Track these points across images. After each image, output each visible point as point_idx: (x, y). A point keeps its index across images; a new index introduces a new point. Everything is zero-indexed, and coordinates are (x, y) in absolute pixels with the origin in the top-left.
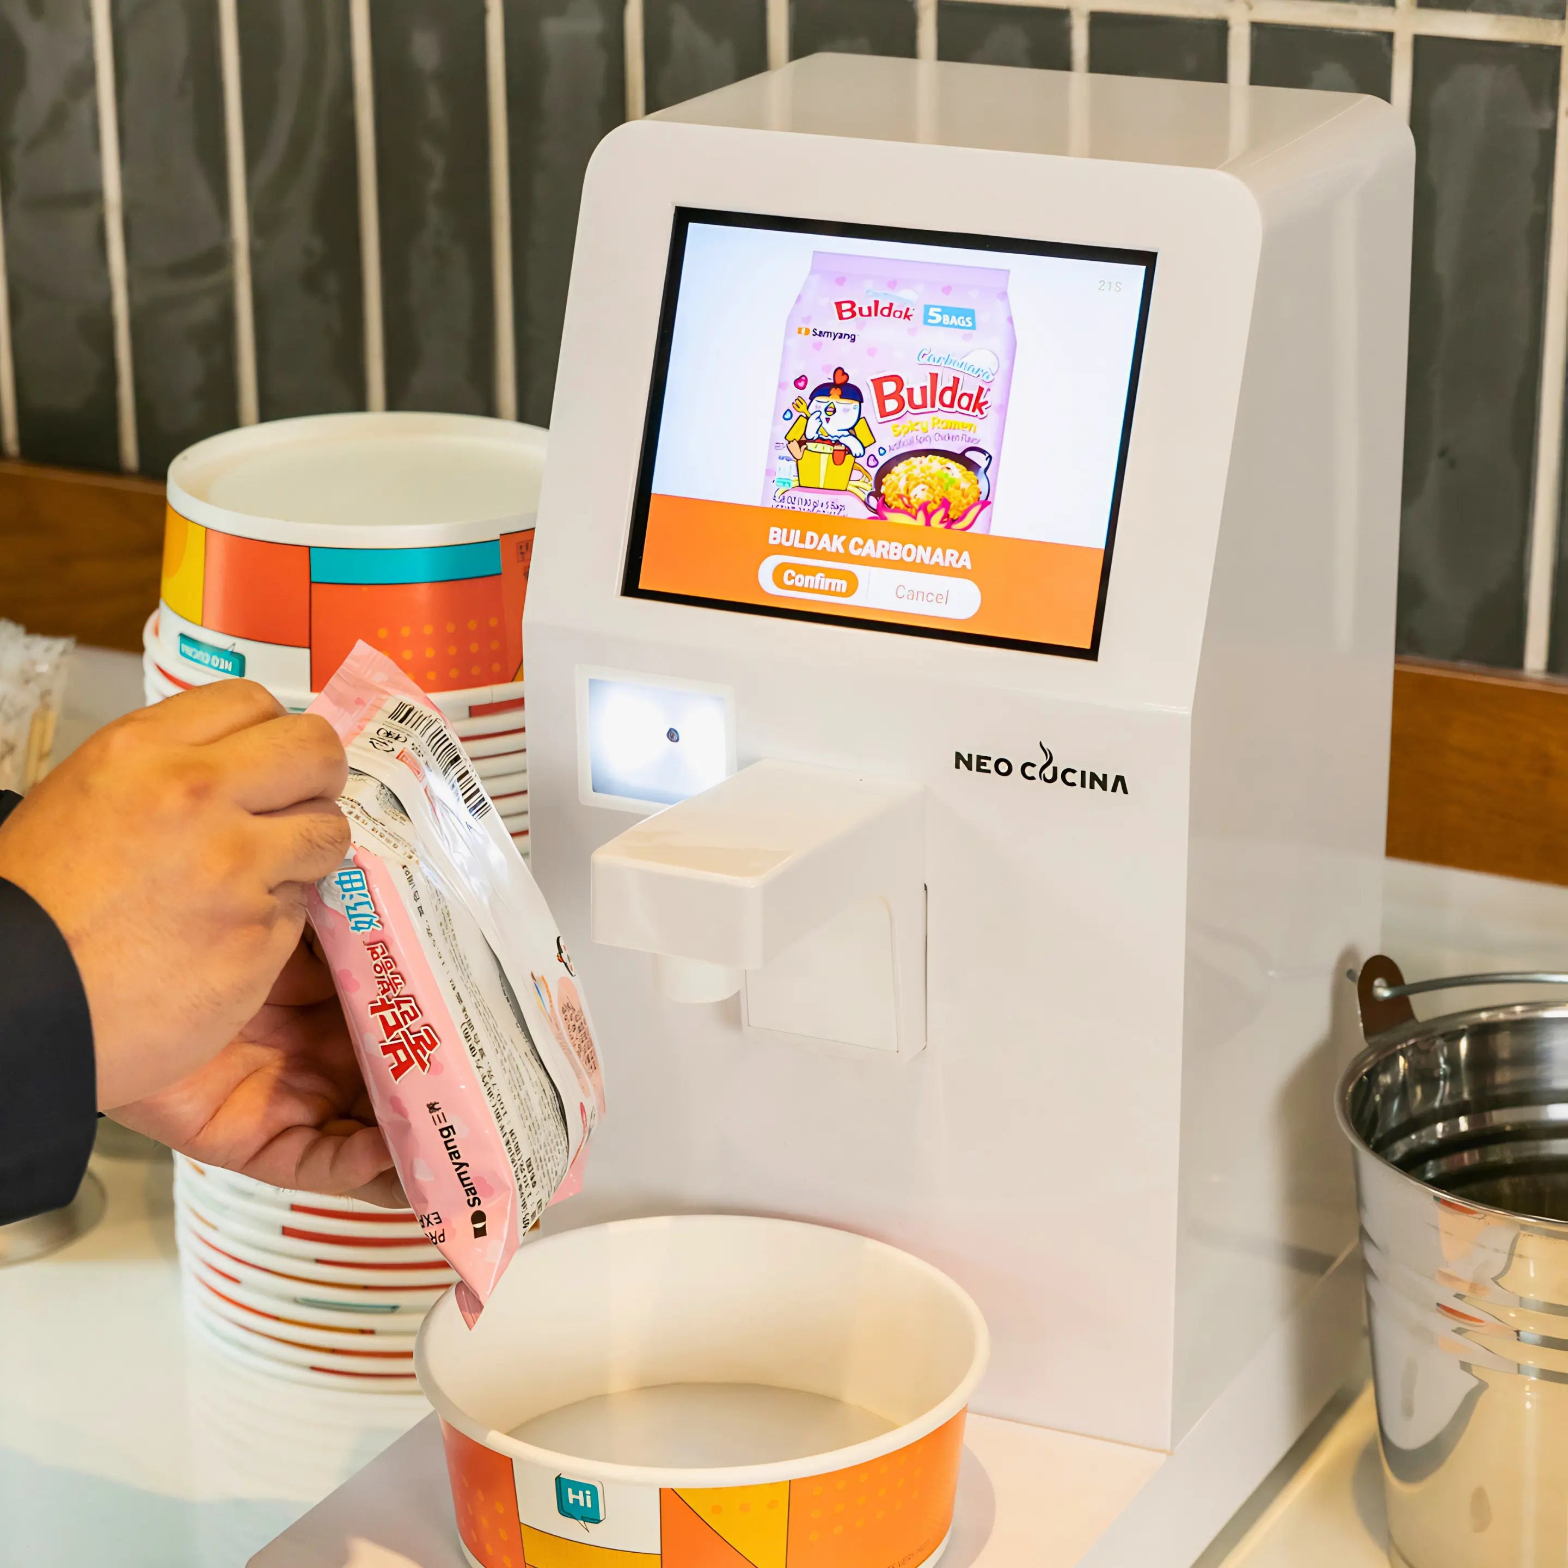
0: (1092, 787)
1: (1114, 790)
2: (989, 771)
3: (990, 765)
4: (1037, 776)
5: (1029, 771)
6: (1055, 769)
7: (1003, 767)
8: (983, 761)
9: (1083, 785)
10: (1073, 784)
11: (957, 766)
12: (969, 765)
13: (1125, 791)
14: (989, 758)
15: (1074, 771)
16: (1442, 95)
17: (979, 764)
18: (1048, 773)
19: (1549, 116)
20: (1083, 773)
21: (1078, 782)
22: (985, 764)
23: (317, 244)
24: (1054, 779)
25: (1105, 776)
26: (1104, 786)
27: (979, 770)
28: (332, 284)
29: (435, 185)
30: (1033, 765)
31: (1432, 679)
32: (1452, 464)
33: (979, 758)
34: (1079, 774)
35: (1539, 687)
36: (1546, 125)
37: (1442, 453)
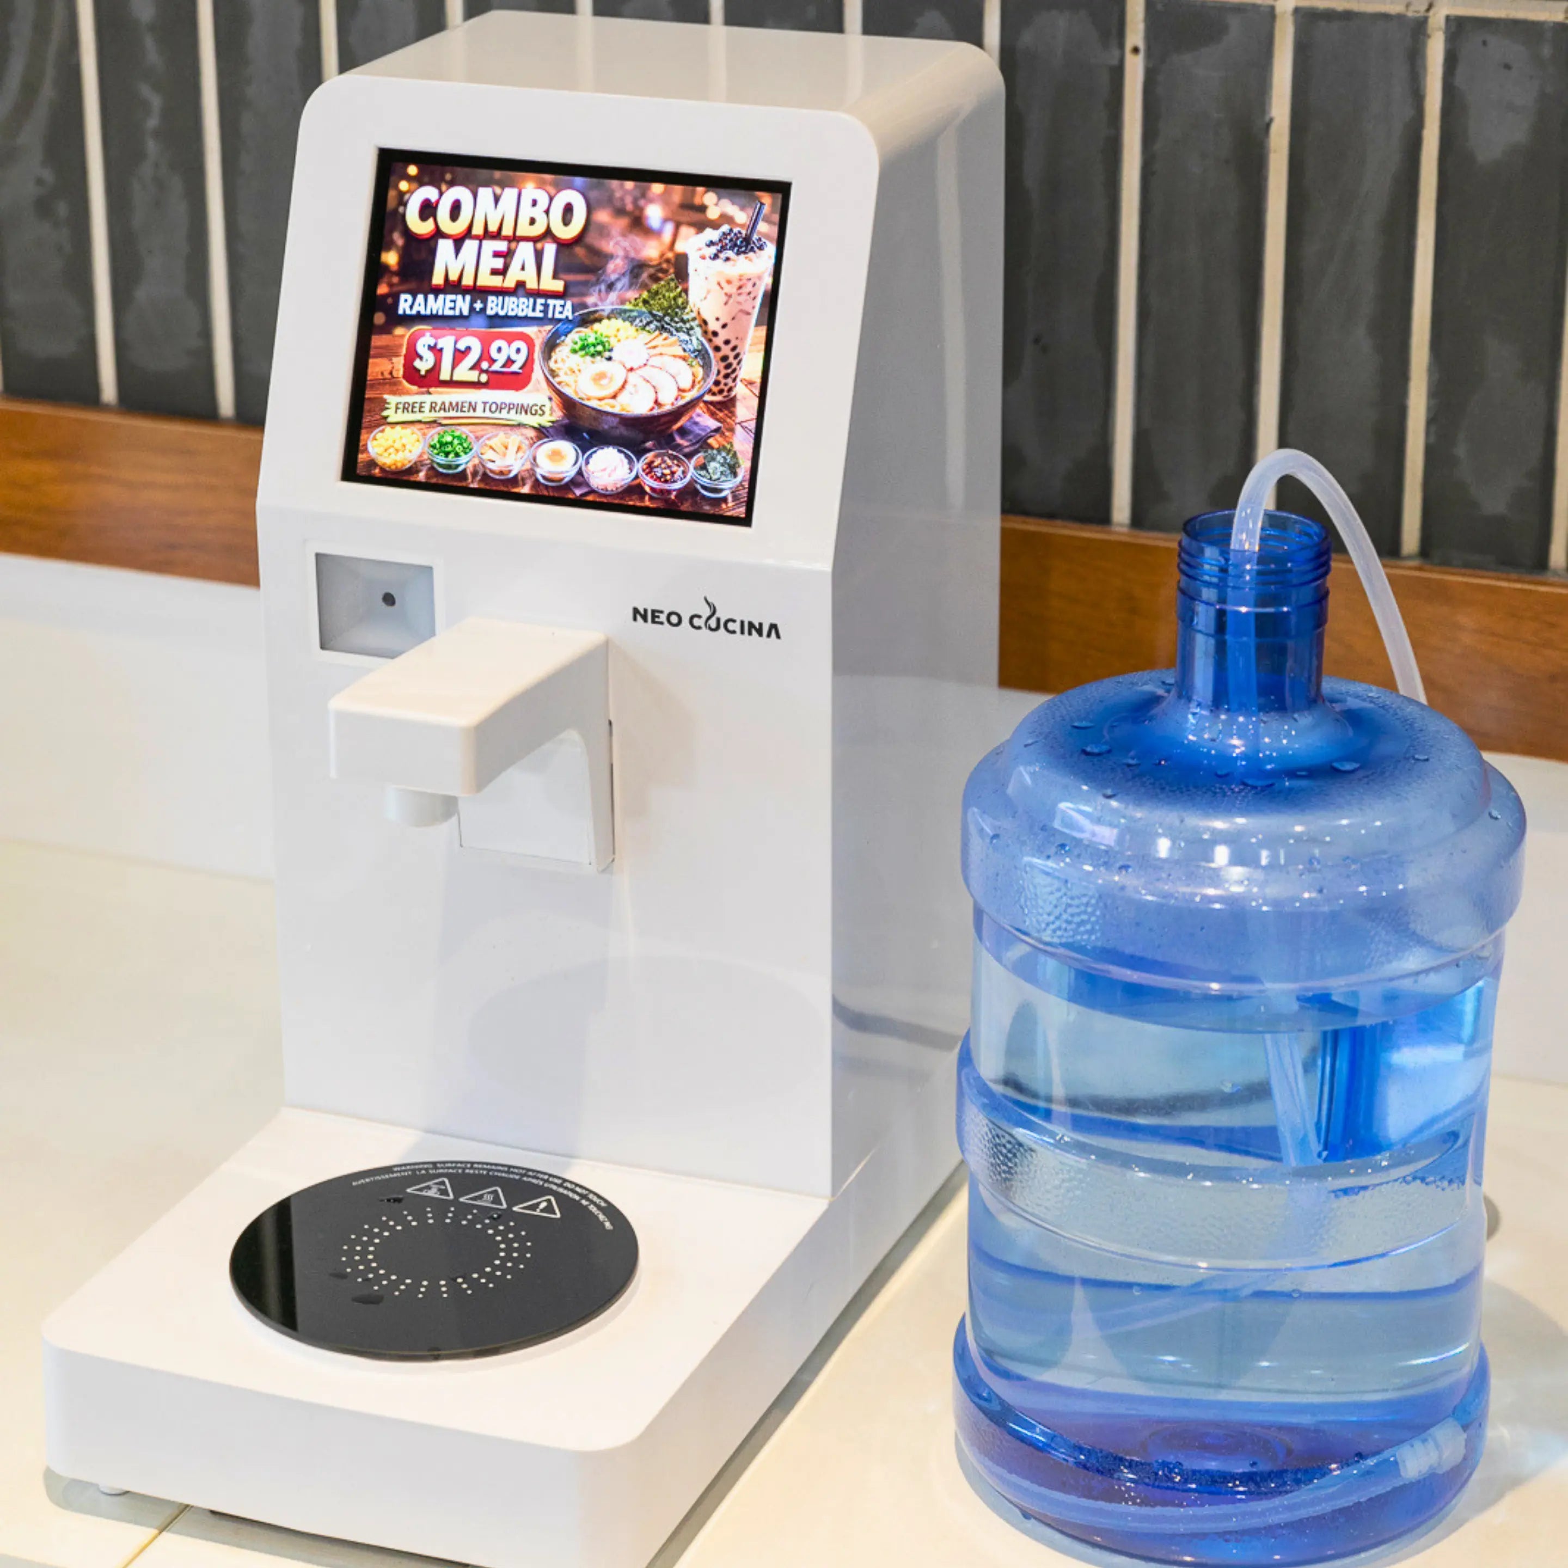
0: (750, 633)
1: (769, 635)
2: (662, 623)
3: (663, 618)
4: (703, 625)
5: (696, 622)
6: (718, 620)
7: (674, 619)
8: (657, 614)
9: (742, 632)
10: (734, 632)
11: (635, 619)
12: (645, 618)
13: (778, 636)
14: (662, 612)
15: (734, 621)
16: (1026, 38)
17: (654, 617)
18: (713, 623)
19: (1116, 53)
20: (742, 623)
21: (738, 630)
22: (658, 617)
23: (48, 175)
24: (718, 628)
25: (761, 624)
26: (760, 632)
27: (653, 622)
28: (62, 209)
29: (153, 122)
30: (699, 617)
31: (1034, 534)
32: (1045, 350)
33: (653, 612)
34: (738, 624)
35: (1123, 539)
36: (1115, 62)
37: (1037, 341)
